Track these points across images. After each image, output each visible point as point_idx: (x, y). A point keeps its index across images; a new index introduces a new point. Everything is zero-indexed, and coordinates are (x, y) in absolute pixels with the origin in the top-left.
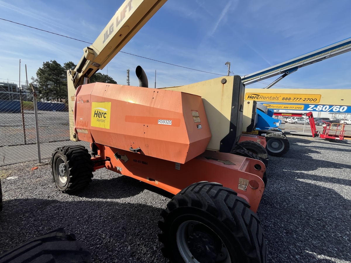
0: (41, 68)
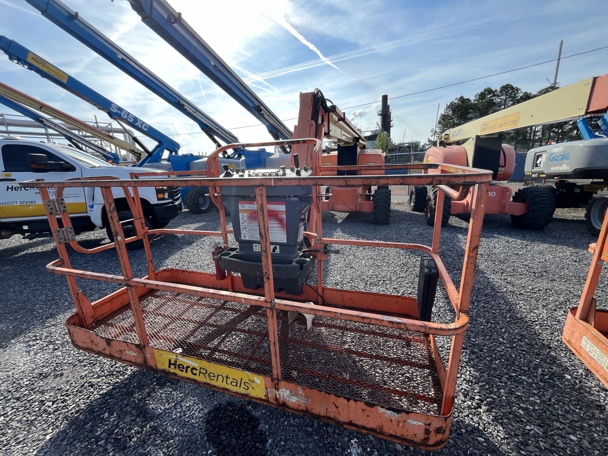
0: (444, 113)
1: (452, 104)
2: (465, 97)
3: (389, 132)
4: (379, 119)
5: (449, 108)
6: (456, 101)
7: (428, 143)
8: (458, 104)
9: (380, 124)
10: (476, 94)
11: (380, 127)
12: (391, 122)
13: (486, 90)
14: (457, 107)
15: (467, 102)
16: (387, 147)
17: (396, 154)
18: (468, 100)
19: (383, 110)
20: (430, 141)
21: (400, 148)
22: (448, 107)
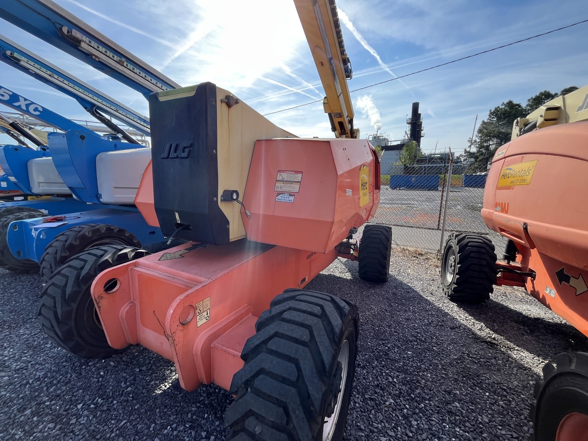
0: (486, 121)
1: (497, 110)
2: (515, 102)
3: (419, 141)
4: (408, 128)
5: (493, 115)
6: (503, 107)
7: (465, 155)
8: (506, 111)
9: (409, 133)
10: (530, 98)
11: (409, 136)
12: (422, 132)
13: (542, 94)
14: (504, 114)
15: (516, 108)
16: (415, 157)
17: (426, 165)
18: (519, 105)
19: (412, 118)
20: (466, 151)
21: (431, 159)
22: (491, 113)
